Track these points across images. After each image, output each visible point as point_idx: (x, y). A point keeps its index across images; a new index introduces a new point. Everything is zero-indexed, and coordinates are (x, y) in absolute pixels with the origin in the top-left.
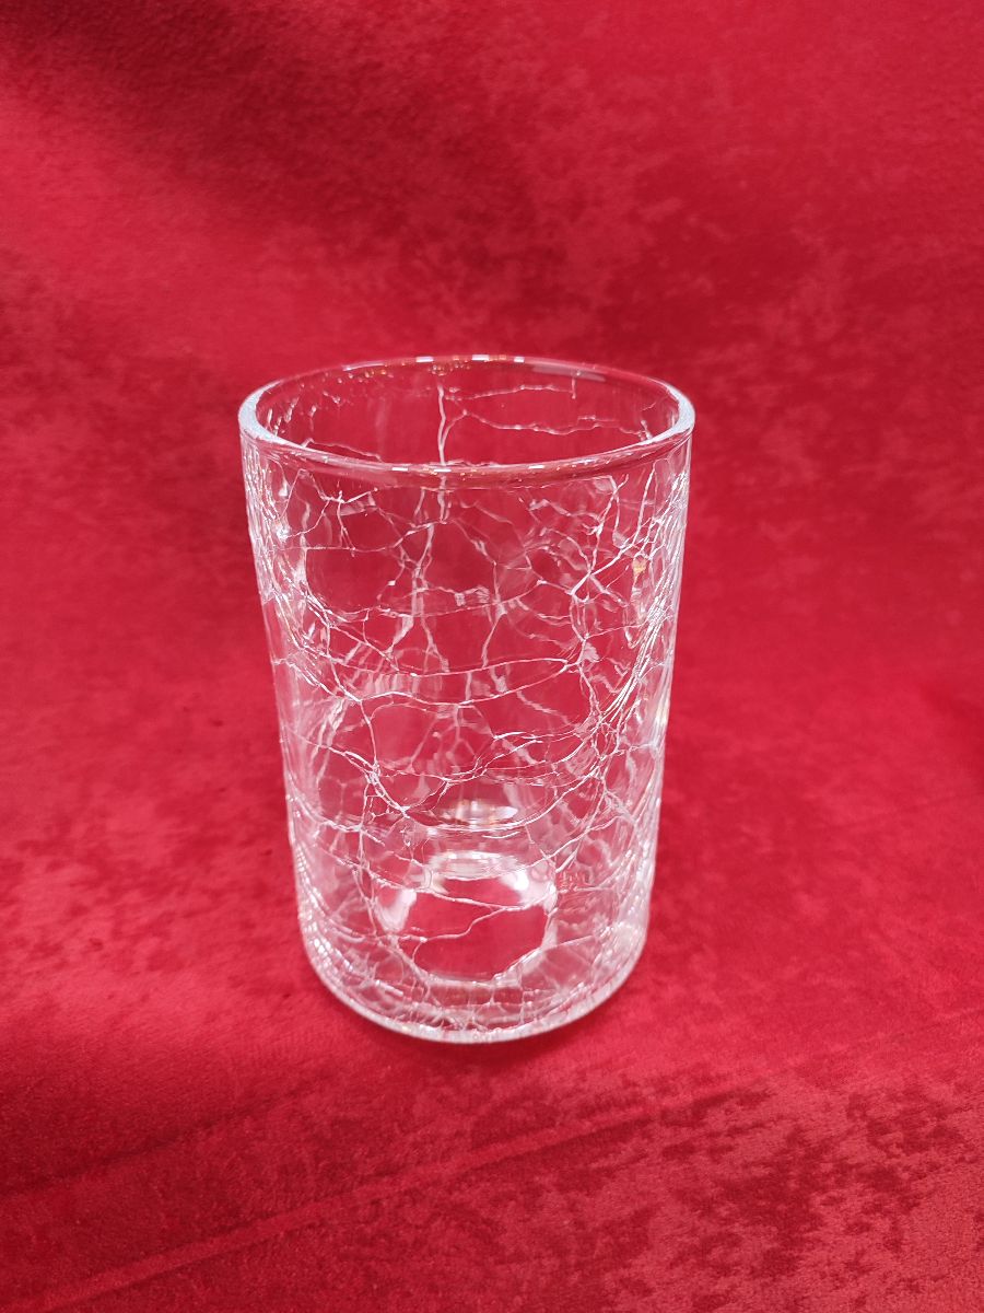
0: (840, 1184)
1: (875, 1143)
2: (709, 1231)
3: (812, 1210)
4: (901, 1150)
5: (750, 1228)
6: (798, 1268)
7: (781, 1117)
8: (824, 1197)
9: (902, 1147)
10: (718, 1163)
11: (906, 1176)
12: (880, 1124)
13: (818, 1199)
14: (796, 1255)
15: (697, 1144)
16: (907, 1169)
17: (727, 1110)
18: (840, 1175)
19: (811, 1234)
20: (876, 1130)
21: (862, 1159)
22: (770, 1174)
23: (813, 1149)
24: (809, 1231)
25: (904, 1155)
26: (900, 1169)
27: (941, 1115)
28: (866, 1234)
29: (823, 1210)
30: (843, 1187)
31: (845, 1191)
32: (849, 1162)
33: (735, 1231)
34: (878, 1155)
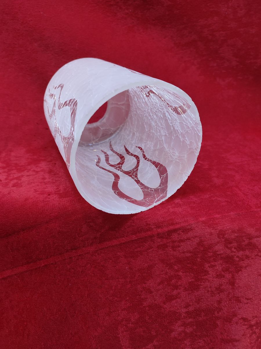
0: (215, 260)
1: (227, 247)
2: (171, 274)
3: (205, 269)
4: (236, 250)
5: (185, 274)
6: (200, 288)
7: (196, 237)
8: (209, 265)
9: (236, 249)
10: (175, 251)
11: (237, 259)
12: (229, 240)
13: (207, 265)
14: (199, 284)
15: (168, 245)
16: (238, 257)
17: (178, 234)
18: (214, 258)
19: (205, 277)
20: (228, 242)
21: (222, 252)
22: (192, 256)
23: (206, 248)
24: (204, 276)
25: (236, 252)
26: (235, 257)
27: (250, 239)
28: (223, 278)
29: (208, 269)
30: (215, 261)
31: (216, 263)
32: (218, 253)
33: (179, 274)
34: (228, 251)
